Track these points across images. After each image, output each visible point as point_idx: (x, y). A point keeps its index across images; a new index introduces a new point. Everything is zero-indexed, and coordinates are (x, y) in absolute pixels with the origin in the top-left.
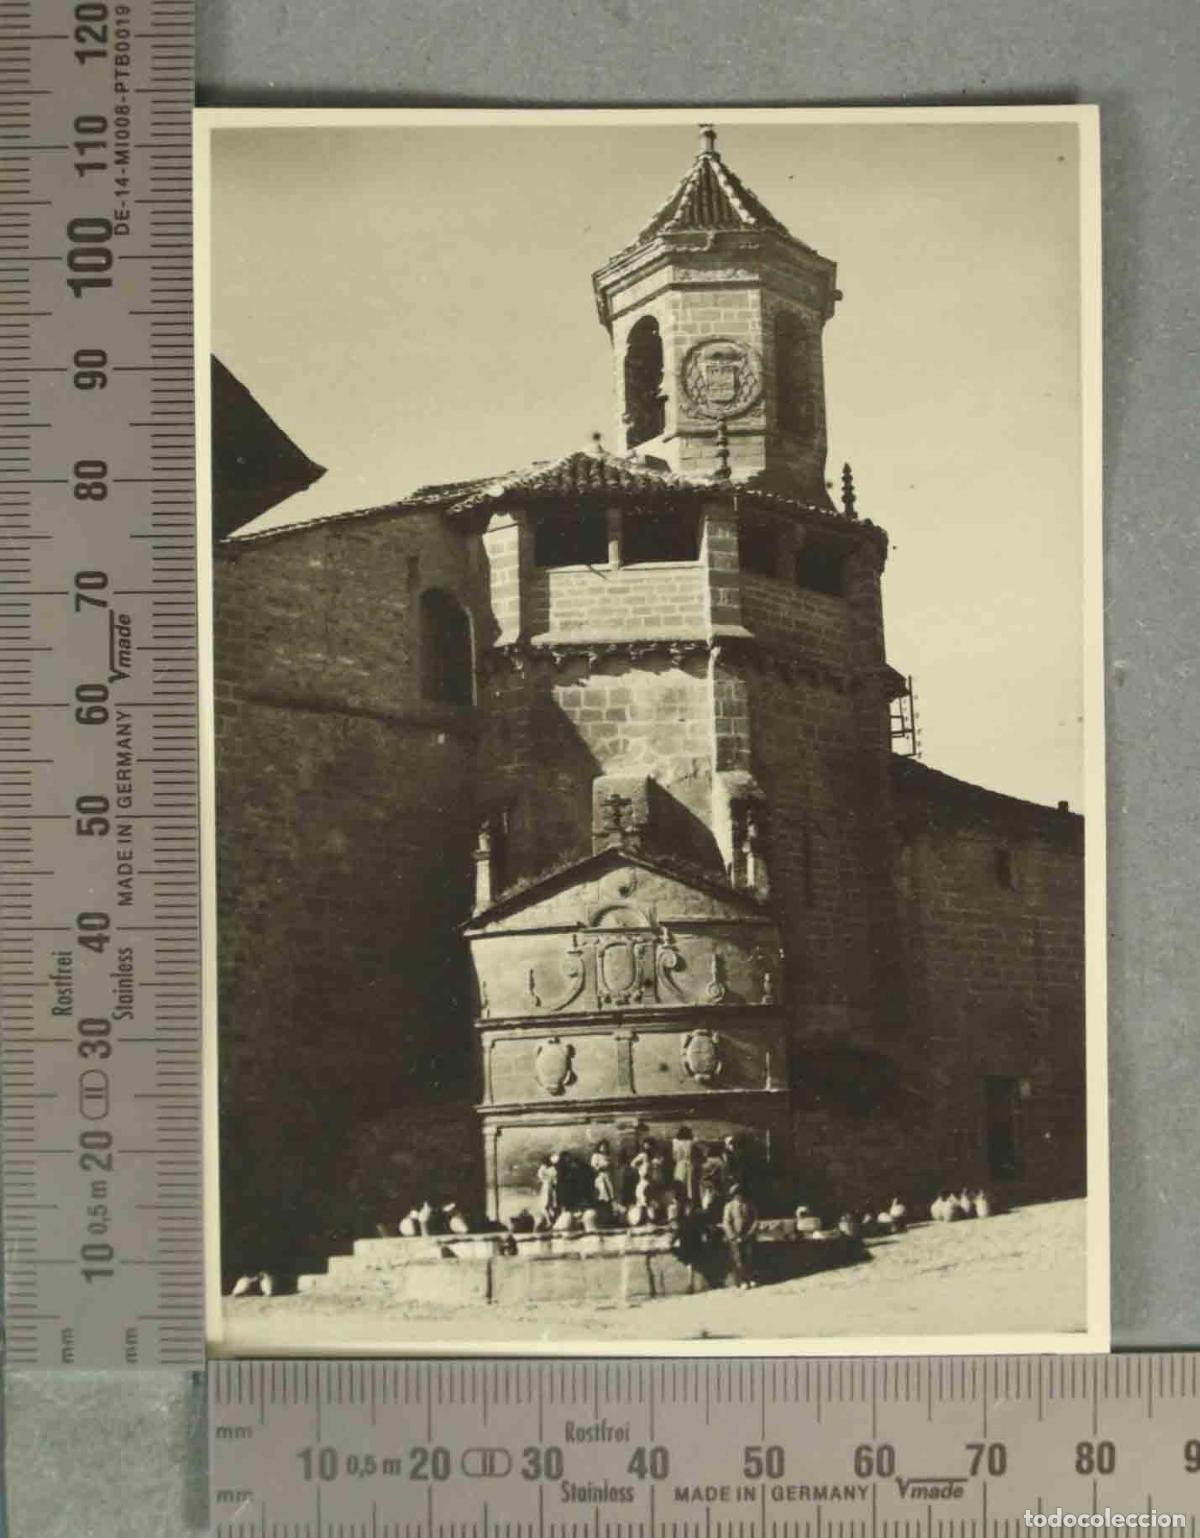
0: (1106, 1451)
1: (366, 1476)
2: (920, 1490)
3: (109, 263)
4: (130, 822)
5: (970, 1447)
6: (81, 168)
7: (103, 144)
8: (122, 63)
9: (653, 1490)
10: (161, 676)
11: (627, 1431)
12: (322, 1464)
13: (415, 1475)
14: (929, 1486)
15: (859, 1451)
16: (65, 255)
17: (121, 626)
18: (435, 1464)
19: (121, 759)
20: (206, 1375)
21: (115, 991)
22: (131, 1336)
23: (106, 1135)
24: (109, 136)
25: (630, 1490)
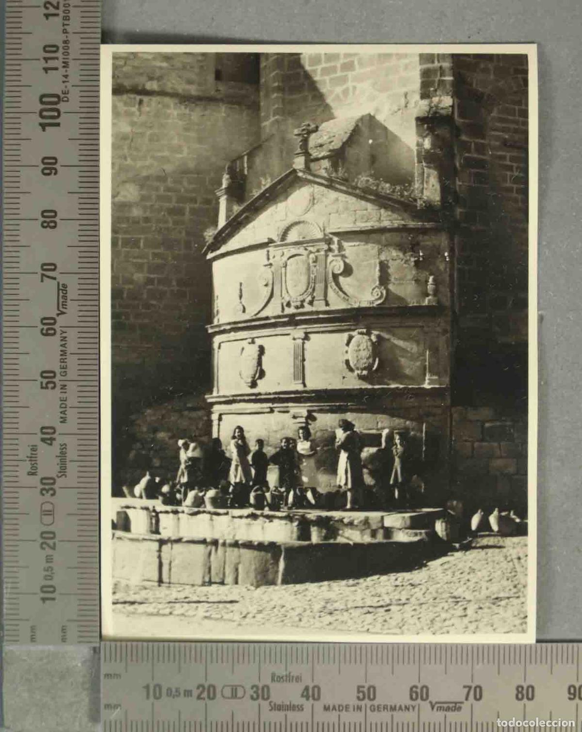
0: (530, 690)
1: (176, 698)
2: (441, 707)
3: (59, 116)
4: (65, 383)
5: (465, 687)
6: (46, 70)
7: (57, 58)
8: (66, 20)
9: (313, 706)
10: (81, 314)
11: (301, 677)
12: (154, 691)
13: (199, 697)
14: (445, 706)
15: (411, 689)
16: (38, 111)
17: (62, 289)
18: (208, 692)
19: (62, 353)
20: (100, 648)
21: (58, 464)
22: (64, 630)
23: (53, 533)
24: (59, 54)
25: (302, 706)
